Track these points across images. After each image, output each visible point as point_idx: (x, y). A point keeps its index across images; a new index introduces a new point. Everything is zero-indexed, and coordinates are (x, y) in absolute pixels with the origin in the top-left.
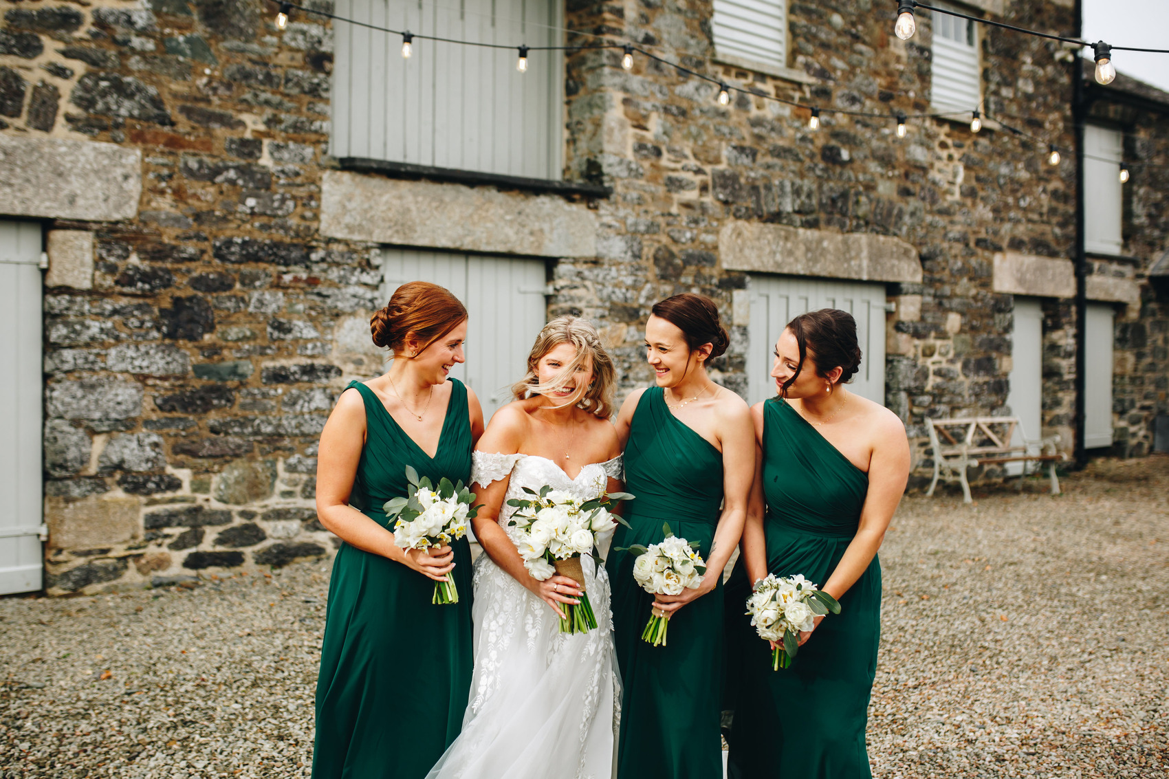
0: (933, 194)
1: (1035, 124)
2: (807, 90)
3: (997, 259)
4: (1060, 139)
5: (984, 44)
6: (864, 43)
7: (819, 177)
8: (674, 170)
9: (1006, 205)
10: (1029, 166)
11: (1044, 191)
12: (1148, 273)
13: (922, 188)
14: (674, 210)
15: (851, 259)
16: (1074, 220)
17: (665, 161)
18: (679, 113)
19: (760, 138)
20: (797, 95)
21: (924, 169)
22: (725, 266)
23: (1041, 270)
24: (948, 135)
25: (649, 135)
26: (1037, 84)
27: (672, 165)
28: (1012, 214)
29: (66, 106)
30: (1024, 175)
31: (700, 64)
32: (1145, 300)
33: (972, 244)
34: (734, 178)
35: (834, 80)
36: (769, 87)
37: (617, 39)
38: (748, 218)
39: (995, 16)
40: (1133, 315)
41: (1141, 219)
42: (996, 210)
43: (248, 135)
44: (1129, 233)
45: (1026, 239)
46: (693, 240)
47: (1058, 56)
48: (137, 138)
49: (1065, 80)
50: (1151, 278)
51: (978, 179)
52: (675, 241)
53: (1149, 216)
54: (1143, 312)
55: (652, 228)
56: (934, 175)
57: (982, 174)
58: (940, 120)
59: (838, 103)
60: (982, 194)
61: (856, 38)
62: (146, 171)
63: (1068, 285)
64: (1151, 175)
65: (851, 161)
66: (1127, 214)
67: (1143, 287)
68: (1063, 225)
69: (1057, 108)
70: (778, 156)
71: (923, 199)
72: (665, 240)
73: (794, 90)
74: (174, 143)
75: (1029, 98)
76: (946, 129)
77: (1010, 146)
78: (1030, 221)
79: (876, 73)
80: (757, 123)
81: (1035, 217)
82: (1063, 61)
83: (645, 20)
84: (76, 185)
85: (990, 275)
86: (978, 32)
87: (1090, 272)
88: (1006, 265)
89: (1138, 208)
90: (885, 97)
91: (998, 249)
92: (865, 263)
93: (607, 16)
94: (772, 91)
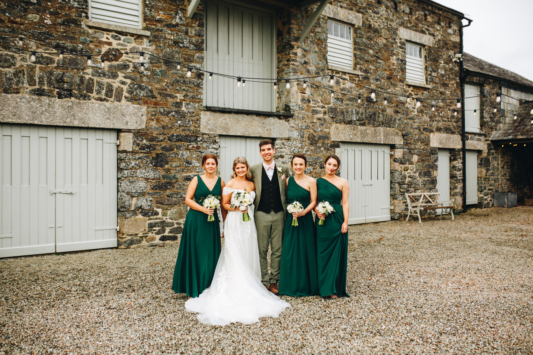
0: (407, 112)
1: (445, 85)
2: (360, 77)
3: (431, 135)
4: (455, 90)
5: (425, 56)
6: (381, 59)
7: (365, 107)
8: (314, 107)
9: (435, 115)
10: (443, 100)
11: (449, 110)
12: (490, 139)
13: (403, 110)
14: (315, 121)
15: (377, 136)
16: (461, 120)
17: (311, 104)
18: (316, 87)
19: (344, 94)
20: (357, 79)
21: (403, 104)
22: (332, 140)
23: (448, 139)
24: (412, 91)
25: (306, 95)
26: (446, 71)
27: (314, 105)
28: (437, 119)
29: (125, 94)
30: (441, 104)
31: (323, 70)
32: (489, 149)
33: (422, 130)
34: (335, 109)
35: (370, 73)
36: (347, 77)
37: (295, 63)
38: (340, 123)
39: (430, 47)
40: (485, 155)
41: (487, 119)
42: (430, 117)
43: (178, 101)
44: (483, 124)
45: (442, 127)
46: (321, 131)
47: (454, 60)
48: (145, 103)
49: (457, 68)
50: (491, 141)
51: (424, 106)
52: (315, 132)
53: (491, 118)
54: (489, 153)
55: (307, 127)
56: (407, 105)
57: (425, 104)
58: (409, 86)
59: (372, 81)
60: (425, 111)
61: (378, 58)
62: (148, 113)
63: (459, 144)
64: (491, 102)
65: (377, 101)
66: (482, 117)
67: (488, 144)
68: (456, 122)
69: (454, 79)
70: (351, 101)
71: (403, 114)
72: (312, 131)
73: (356, 77)
74: (156, 104)
75: (443, 76)
76: (412, 88)
77: (436, 94)
78: (444, 121)
79: (386, 70)
80: (343, 89)
81: (446, 119)
82: (455, 62)
83: (304, 56)
84: (128, 118)
85: (429, 141)
86: (424, 53)
87: (468, 139)
88: (435, 137)
89: (486, 115)
90: (389, 78)
91: (432, 132)
92: (382, 138)
93: (291, 55)
94: (348, 78)
